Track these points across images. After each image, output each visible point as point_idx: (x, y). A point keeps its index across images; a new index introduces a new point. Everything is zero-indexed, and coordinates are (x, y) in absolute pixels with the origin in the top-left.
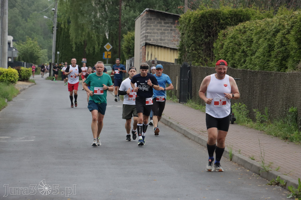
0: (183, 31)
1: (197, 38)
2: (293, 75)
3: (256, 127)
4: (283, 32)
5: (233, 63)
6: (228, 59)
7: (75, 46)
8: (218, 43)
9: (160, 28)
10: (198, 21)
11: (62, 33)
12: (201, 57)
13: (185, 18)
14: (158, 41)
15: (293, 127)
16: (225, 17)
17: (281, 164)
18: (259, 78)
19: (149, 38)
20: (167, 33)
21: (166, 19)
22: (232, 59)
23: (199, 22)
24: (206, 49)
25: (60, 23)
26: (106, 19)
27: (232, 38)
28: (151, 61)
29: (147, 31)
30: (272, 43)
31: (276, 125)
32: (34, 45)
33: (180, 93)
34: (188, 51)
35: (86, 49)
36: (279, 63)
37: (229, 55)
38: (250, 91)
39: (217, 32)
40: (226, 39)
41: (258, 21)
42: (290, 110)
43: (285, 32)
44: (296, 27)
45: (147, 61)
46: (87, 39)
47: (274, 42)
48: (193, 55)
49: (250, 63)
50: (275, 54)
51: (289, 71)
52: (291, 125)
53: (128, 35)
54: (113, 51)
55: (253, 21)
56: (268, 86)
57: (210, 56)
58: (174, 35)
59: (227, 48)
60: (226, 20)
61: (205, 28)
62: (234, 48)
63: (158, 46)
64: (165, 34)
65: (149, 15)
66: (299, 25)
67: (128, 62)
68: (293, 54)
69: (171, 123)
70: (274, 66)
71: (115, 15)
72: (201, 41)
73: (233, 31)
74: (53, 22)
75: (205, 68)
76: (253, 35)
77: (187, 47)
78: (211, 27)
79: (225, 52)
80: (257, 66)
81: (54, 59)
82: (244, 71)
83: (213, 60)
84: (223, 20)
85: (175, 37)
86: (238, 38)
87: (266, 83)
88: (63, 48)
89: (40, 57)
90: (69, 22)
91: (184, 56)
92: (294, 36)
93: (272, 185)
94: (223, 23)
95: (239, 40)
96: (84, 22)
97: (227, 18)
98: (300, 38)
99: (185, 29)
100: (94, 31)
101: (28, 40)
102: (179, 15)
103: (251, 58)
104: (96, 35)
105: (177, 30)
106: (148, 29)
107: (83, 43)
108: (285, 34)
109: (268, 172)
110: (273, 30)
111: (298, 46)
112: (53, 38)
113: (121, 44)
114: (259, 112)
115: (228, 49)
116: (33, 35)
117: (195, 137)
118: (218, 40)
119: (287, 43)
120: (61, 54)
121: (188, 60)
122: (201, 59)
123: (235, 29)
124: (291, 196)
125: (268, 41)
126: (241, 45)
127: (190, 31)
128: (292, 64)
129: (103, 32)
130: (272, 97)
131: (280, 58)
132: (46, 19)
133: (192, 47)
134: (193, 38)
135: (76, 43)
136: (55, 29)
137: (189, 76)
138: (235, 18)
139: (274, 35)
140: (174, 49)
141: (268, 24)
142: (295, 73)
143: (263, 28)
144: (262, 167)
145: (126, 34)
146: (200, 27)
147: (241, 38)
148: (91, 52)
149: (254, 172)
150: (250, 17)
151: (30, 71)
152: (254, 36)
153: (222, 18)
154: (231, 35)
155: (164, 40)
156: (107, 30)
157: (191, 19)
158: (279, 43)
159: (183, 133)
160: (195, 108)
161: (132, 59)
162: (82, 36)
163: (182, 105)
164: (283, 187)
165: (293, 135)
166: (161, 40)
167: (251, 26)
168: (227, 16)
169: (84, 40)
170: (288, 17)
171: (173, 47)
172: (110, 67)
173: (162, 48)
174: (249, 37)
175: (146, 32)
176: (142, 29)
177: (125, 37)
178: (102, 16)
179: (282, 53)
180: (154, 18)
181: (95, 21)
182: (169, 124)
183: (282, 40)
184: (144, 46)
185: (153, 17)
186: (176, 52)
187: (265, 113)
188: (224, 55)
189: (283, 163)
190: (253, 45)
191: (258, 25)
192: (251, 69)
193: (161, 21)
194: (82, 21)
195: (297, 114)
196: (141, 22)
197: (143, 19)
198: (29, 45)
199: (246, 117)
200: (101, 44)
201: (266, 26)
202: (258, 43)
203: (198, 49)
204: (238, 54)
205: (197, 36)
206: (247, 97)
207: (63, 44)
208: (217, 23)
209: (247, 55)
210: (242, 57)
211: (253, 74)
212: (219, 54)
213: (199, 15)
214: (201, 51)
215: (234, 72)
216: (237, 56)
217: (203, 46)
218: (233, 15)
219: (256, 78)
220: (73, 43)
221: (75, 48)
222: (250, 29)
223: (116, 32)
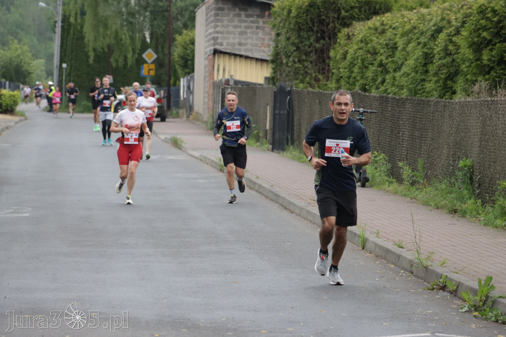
0: (278, 30)
1: (302, 42)
2: (466, 105)
3: (404, 193)
4: (448, 31)
5: (363, 84)
6: (355, 78)
7: (94, 54)
8: (339, 50)
9: (239, 24)
10: (304, 13)
11: (72, 31)
12: (309, 74)
13: (283, 8)
14: (235, 47)
15: (466, 192)
16: (350, 6)
17: (449, 255)
18: (408, 110)
19: (219, 41)
20: (251, 32)
21: (248, 8)
22: (362, 77)
23: (305, 14)
24: (316, 59)
25: (67, 14)
26: (145, 9)
27: (361, 41)
28: (223, 81)
29: (216, 30)
30: (431, 51)
31: (437, 190)
32: (22, 53)
33: (274, 134)
34: (287, 63)
35: (112, 60)
36: (442, 84)
37: (356, 70)
38: (393, 131)
39: (336, 31)
40: (352, 43)
41: (405, 13)
42: (461, 164)
43: (451, 32)
44: (470, 24)
45: (218, 81)
46: (113, 42)
47: (434, 49)
48: (295, 70)
49: (393, 85)
50: (436, 70)
51: (459, 98)
52: (463, 190)
53: (184, 36)
54: (159, 63)
55: (398, 13)
56: (424, 122)
57: (324, 73)
58: (263, 37)
59: (354, 59)
60: (351, 12)
61: (315, 23)
62: (365, 58)
63: (235, 55)
64: (246, 35)
65: (220, 2)
66: (476, 20)
67: (183, 82)
68: (465, 70)
69: (260, 186)
70: (433, 90)
71: (162, 2)
72: (309, 47)
73: (363, 30)
74: (55, 13)
75: (315, 93)
76: (398, 36)
77: (286, 57)
78: (325, 24)
79: (349, 66)
80: (405, 90)
81: (58, 76)
82: (383, 97)
83: (329, 79)
84: (347, 12)
85: (263, 39)
86: (372, 41)
87: (420, 118)
88: (72, 58)
89: (33, 73)
90: (83, 14)
91: (280, 71)
92: (466, 38)
93: (433, 289)
94: (346, 16)
95: (374, 45)
96: (108, 13)
97: (352, 8)
98: (477, 42)
99: (282, 27)
100: (125, 28)
101: (11, 44)
102: (271, 2)
103: (395, 75)
104: (129, 36)
105: (268, 27)
106: (218, 26)
107: (106, 50)
108: (451, 35)
109: (426, 268)
110: (431, 28)
111: (474, 55)
112: (55, 40)
113: (172, 51)
114: (408, 167)
115: (354, 60)
116: (20, 34)
117: (301, 209)
118: (337, 45)
119: (455, 51)
120: (69, 67)
121: (287, 78)
122: (309, 77)
123: (366, 26)
124: (466, 309)
125: (423, 48)
126: (378, 53)
127: (290, 29)
128: (464, 87)
129: (141, 31)
130: (431, 142)
131: (443, 76)
132: (42, 8)
133: (293, 57)
135: (95, 50)
136: (59, 25)
137: (289, 107)
138: (367, 7)
139: (434, 36)
140: (263, 61)
141: (422, 18)
142: (469, 102)
143: (414, 25)
144: (416, 261)
145: (180, 34)
146: (307, 24)
147: (378, 42)
148: (121, 64)
149: (403, 268)
150: (392, 6)
152: (400, 38)
153: (344, 8)
154: (360, 36)
155: (246, 44)
156: (147, 27)
157: (291, 10)
158: (441, 50)
159: (281, 203)
160: (299, 160)
161: (191, 77)
162: (104, 38)
163: (276, 154)
164: (452, 293)
165: (466, 206)
166: (240, 44)
167: (394, 21)
168: (353, 4)
169: (108, 43)
170: (456, 5)
171: (260, 57)
173: (241, 58)
174: (390, 40)
175: (214, 31)
176: (207, 25)
177: (179, 39)
178: (140, 3)
179: (447, 67)
180: (227, 8)
181: (127, 10)
182: (257, 188)
183: (446, 46)
184: (212, 55)
185: (226, 5)
186: (265, 64)
187: (419, 169)
188: (349, 71)
189: (451, 254)
190: (398, 55)
191: (405, 19)
192: (395, 94)
193: (241, 12)
194: (105, 11)
195: (473, 171)
196: (207, 14)
197: (210, 8)
198: (13, 52)
199: (387, 176)
200: (137, 52)
201: (420, 21)
202: (406, 51)
203: (304, 61)
204: (373, 68)
205: (302, 38)
206: (388, 141)
207: (72, 51)
208: (336, 16)
209: (388, 70)
210: (379, 73)
211: (398, 103)
212: (339, 68)
213: (305, 2)
214: (308, 63)
215: (365, 99)
216: (370, 72)
217: (313, 55)
218: (363, 3)
219: (403, 109)
220: (90, 49)
221: (94, 57)
222: (392, 27)
223: (164, 31)
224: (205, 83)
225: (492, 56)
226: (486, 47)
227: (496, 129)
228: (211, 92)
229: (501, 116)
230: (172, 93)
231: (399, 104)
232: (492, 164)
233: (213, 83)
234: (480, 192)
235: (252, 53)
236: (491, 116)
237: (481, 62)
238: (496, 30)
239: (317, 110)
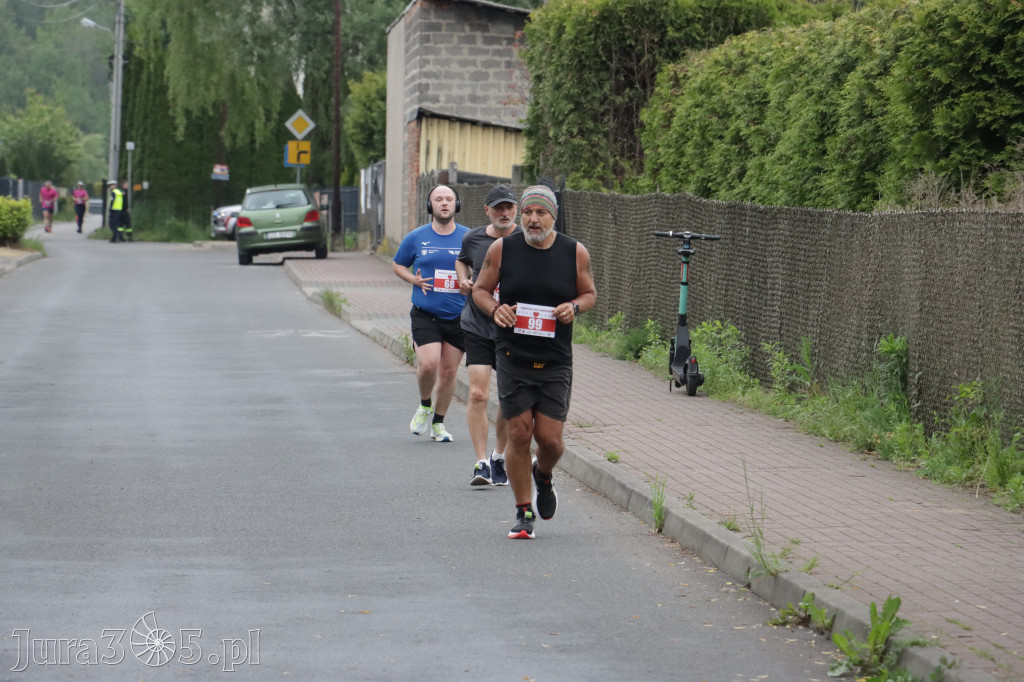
0: (538, 67)
1: (587, 93)
2: (893, 222)
3: (773, 406)
4: (867, 68)
5: (704, 179)
6: (687, 166)
7: (185, 122)
8: (657, 109)
9: (471, 58)
10: (590, 33)
11: (144, 76)
12: (601, 159)
13: (547, 23)
14: (464, 105)
15: (892, 406)
16: (684, 18)
19: (431, 92)
20: (496, 74)
21: (490, 25)
22: (701, 166)
23: (592, 36)
24: (616, 128)
26: (290, 28)
27: (701, 91)
28: (436, 174)
29: (424, 70)
30: (832, 108)
31: (837, 401)
32: (52, 121)
34: (556, 137)
35: (223, 133)
36: (854, 179)
37: (689, 149)
38: (755, 278)
40: (682, 94)
41: (787, 30)
42: (883, 345)
43: (872, 70)
44: (909, 51)
45: (423, 174)
46: (225, 96)
47: (838, 105)
48: (573, 150)
49: (759, 181)
50: (840, 148)
51: (886, 208)
52: (888, 401)
53: (366, 84)
54: (320, 140)
55: (773, 30)
56: (812, 259)
57: (634, 157)
59: (686, 126)
60: (687, 29)
61: (613, 54)
62: (707, 126)
63: (463, 121)
64: (486, 80)
65: (432, 13)
66: (920, 44)
67: (365, 177)
68: (898, 147)
70: (835, 191)
71: (322, 13)
72: (602, 103)
73: (704, 65)
75: (607, 199)
76: (770, 78)
77: (554, 124)
78: (633, 55)
79: (677, 142)
80: (781, 191)
81: (117, 167)
82: (734, 207)
83: (642, 169)
84: (678, 30)
86: (719, 89)
87: (805, 250)
88: (146, 130)
89: (75, 161)
91: (544, 154)
92: (900, 81)
93: (784, 624)
94: (677, 38)
95: (725, 97)
96: (215, 37)
97: (689, 21)
98: (922, 91)
99: (546, 62)
101: (31, 103)
103: (763, 161)
104: (259, 85)
106: (428, 62)
107: (211, 113)
108: (872, 76)
110: (833, 60)
111: (917, 118)
113: (342, 114)
114: (781, 354)
115: (687, 130)
116: (56, 83)
118: (655, 98)
119: (878, 109)
120: (139, 149)
121: (556, 169)
122: (602, 164)
123: (711, 58)
124: (842, 670)
125: (816, 103)
126: (731, 115)
127: (562, 66)
130: (827, 302)
131: (855, 162)
133: (568, 124)
134: (572, 91)
135: (188, 113)
136: (119, 62)
139: (838, 80)
140: (518, 133)
141: (817, 40)
142: (899, 216)
143: (801, 55)
144: (756, 560)
145: (359, 78)
146: (597, 55)
147: (730, 90)
148: (242, 141)
149: (732, 576)
151: (24, 210)
153: (672, 23)
154: (699, 79)
155: (485, 99)
156: (294, 66)
157: (565, 27)
158: (851, 107)
161: (379, 166)
162: (207, 89)
165: (892, 435)
166: (474, 99)
167: (765, 48)
168: (691, 13)
169: (213, 100)
170: (883, 14)
171: (514, 125)
172: (300, 194)
173: (474, 127)
174: (755, 86)
175: (420, 73)
176: (408, 60)
177: (355, 87)
179: (865, 142)
180: (448, 24)
181: (253, 32)
183: (862, 98)
184: (415, 122)
185: (444, 18)
187: (803, 357)
188: (676, 152)
190: (771, 115)
191: (786, 43)
192: (762, 200)
193: (474, 33)
194: (211, 33)
195: (907, 362)
196: (407, 39)
197: (413, 26)
198: (35, 119)
199: (741, 371)
200: (275, 116)
201: (812, 47)
202: (784, 109)
203: (591, 131)
204: (720, 146)
205: (587, 85)
206: (745, 300)
207: (146, 117)
208: (656, 40)
209: (751, 150)
210: (734, 157)
211: (763, 218)
212: (658, 146)
213: (591, 11)
214: (600, 136)
215: (701, 210)
216: (717, 155)
217: (609, 121)
218: (712, 12)
219: (772, 232)
220: (179, 109)
221: (186, 128)
222: (760, 60)
223: (328, 73)
224: (404, 179)
225: (952, 119)
226: (940, 100)
227: (952, 274)
228: (415, 197)
229: (960, 246)
230: (343, 199)
231: (764, 221)
232: (945, 347)
233: (418, 178)
234: (922, 406)
235: (500, 117)
236: (942, 246)
237: (932, 133)
238: (960, 65)
239: (610, 234)
